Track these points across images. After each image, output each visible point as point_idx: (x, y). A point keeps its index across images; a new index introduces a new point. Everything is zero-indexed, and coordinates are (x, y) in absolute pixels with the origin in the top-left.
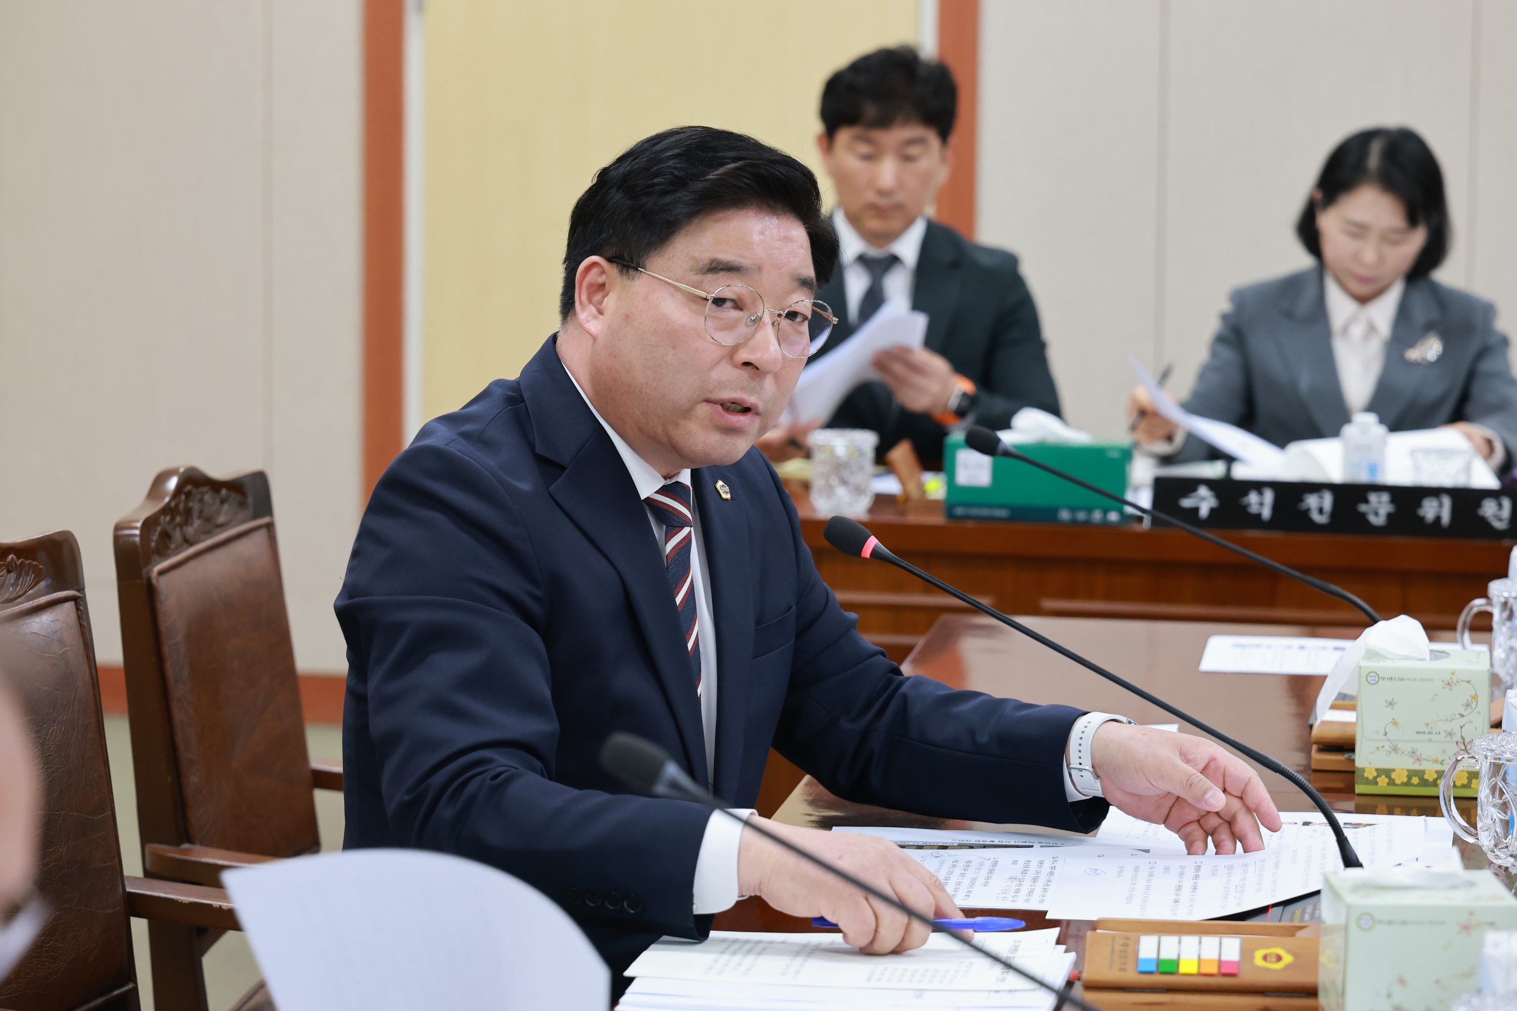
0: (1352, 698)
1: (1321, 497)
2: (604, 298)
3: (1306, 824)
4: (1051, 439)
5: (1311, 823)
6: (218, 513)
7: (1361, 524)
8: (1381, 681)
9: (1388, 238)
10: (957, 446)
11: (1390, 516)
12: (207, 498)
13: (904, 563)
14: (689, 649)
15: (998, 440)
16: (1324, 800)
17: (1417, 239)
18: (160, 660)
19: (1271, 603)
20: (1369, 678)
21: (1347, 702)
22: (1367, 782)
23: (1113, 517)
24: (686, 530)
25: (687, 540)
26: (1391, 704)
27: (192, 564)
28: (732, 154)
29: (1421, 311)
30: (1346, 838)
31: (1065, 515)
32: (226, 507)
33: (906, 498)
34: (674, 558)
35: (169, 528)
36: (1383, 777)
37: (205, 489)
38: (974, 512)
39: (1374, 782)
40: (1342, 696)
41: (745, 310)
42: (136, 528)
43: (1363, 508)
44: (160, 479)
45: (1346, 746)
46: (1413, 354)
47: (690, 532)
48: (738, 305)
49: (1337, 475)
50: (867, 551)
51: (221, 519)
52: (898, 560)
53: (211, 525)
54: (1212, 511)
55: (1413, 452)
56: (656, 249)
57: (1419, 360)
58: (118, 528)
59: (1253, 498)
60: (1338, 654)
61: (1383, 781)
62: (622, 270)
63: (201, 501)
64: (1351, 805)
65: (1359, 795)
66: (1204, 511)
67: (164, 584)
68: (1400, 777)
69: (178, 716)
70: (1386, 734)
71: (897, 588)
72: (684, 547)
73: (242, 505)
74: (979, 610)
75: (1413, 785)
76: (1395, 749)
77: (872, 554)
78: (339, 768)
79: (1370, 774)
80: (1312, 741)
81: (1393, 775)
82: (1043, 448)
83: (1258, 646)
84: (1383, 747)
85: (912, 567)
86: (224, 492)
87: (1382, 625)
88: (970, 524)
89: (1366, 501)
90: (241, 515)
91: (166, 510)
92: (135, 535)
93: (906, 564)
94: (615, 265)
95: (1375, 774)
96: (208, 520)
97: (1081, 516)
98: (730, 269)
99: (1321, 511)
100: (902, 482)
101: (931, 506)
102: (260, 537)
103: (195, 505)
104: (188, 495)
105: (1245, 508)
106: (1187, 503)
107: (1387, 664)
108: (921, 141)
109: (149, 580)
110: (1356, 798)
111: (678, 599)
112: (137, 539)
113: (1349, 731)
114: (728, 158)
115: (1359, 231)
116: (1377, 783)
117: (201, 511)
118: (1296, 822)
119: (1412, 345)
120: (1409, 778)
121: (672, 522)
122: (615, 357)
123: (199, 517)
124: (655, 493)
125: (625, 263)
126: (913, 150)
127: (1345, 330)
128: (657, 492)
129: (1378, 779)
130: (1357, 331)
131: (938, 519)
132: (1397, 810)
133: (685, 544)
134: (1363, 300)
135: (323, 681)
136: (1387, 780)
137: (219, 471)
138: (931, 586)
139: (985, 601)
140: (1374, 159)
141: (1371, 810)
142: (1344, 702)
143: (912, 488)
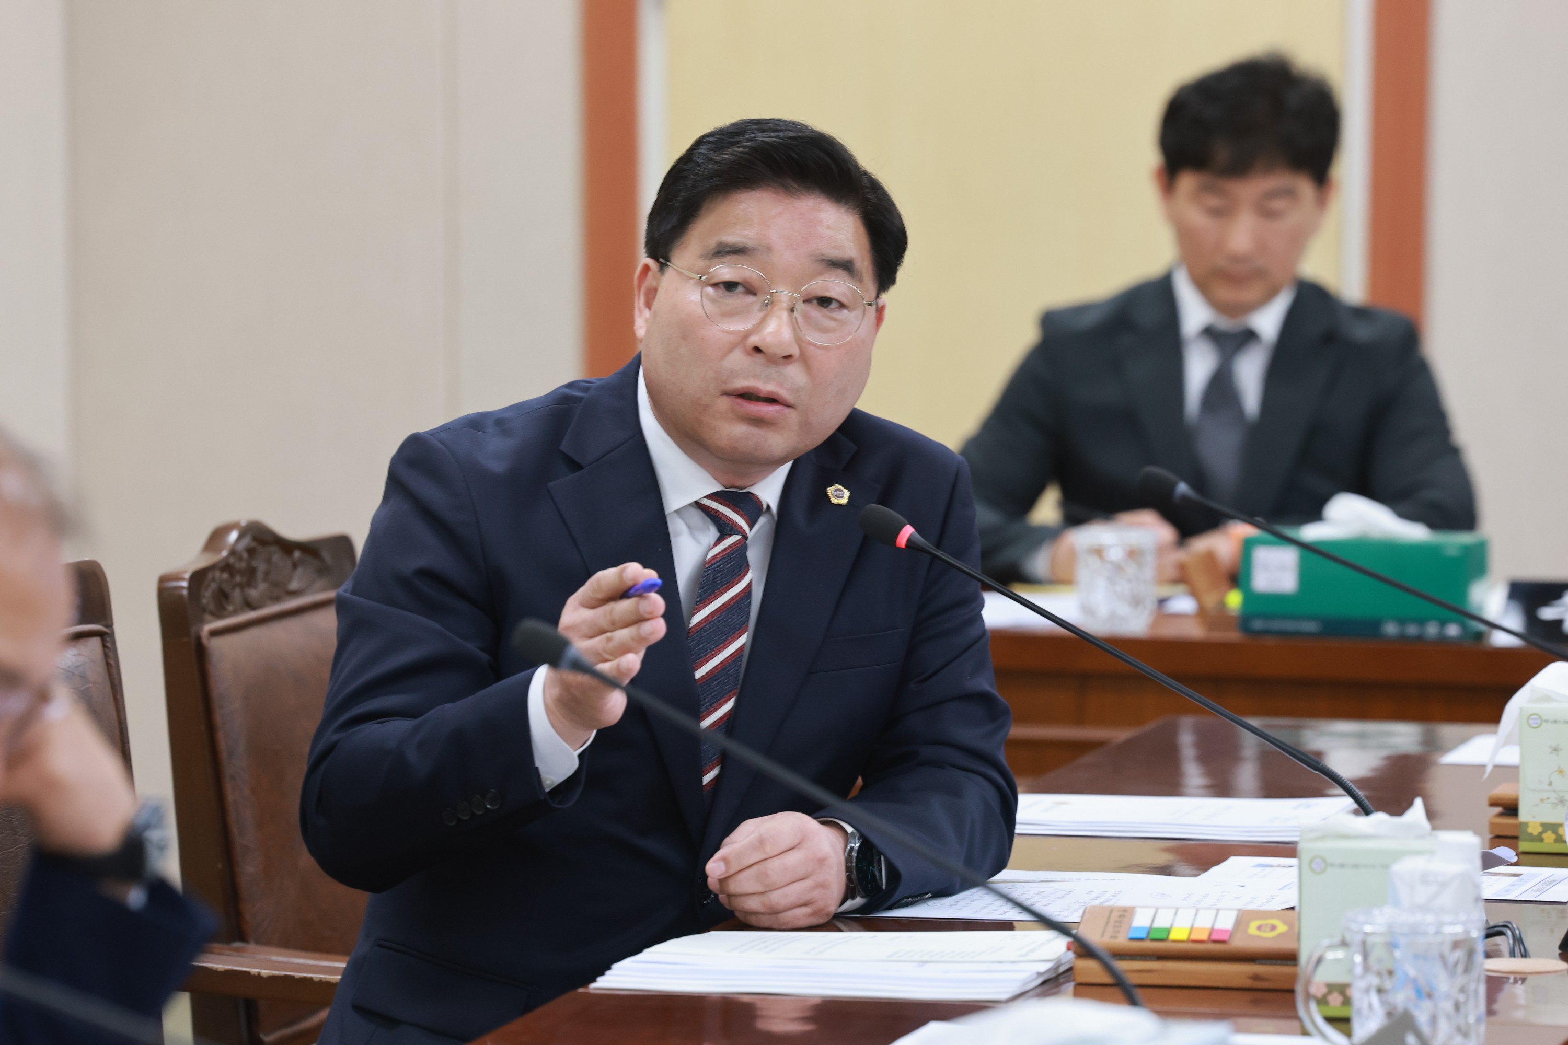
6: (290, 579)
12: (276, 559)
18: (211, 729)
23: (1453, 630)
24: (735, 538)
27: (253, 631)
31: (1391, 629)
32: (299, 571)
34: (715, 564)
35: (227, 588)
37: (274, 548)
41: (758, 295)
42: (183, 579)
44: (217, 536)
48: (751, 290)
51: (294, 585)
53: (280, 591)
58: (163, 580)
63: (269, 561)
66: (1567, 624)
67: (216, 646)
69: (231, 796)
72: (730, 555)
73: (320, 571)
86: (297, 554)
88: (1270, 641)
90: (320, 583)
91: (225, 566)
92: (182, 588)
96: (276, 583)
97: (1412, 630)
98: (738, 251)
100: (1197, 597)
101: (1227, 620)
103: (261, 567)
104: (253, 553)
106: (1552, 614)
108: (1290, 193)
109: (199, 639)
112: (185, 592)
117: (267, 574)
121: (724, 529)
123: (266, 579)
124: (703, 498)
126: (1278, 204)
128: (706, 497)
131: (1233, 636)
133: (733, 552)
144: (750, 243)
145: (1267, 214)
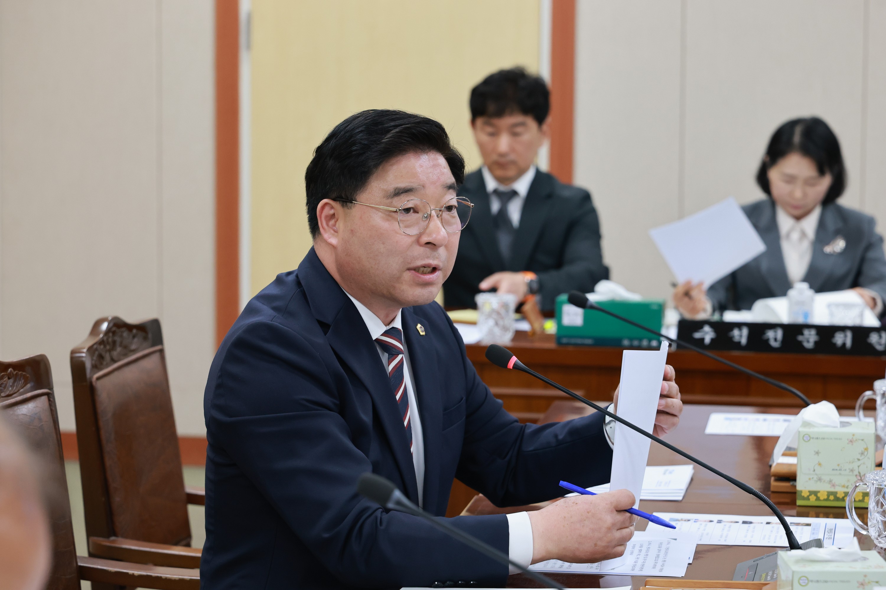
0: (794, 449)
1: (776, 332)
2: (336, 222)
3: (768, 523)
4: (618, 298)
5: (770, 523)
6: (131, 343)
7: (800, 347)
8: (811, 440)
9: (809, 182)
10: (562, 303)
11: (816, 343)
12: (125, 334)
13: (532, 371)
14: (405, 426)
15: (587, 300)
16: (778, 509)
17: (826, 182)
18: (98, 429)
19: (747, 393)
20: (805, 438)
21: (792, 452)
22: (804, 498)
23: (654, 343)
24: (400, 356)
25: (401, 362)
26: (817, 453)
27: (116, 374)
28: (392, 124)
29: (832, 224)
30: (792, 531)
31: (626, 343)
32: (136, 340)
33: (533, 333)
34: (394, 374)
35: (103, 354)
36: (813, 496)
37: (123, 329)
38: (573, 341)
39: (808, 499)
40: (789, 449)
41: (420, 213)
42: (83, 352)
43: (800, 338)
44: (98, 324)
45: (791, 478)
46: (828, 249)
47: (402, 357)
48: (416, 211)
49: (785, 318)
50: (511, 365)
51: (133, 347)
52: (528, 369)
53: (127, 351)
54: (712, 340)
55: (829, 306)
56: (360, 189)
57: (832, 252)
58: (73, 352)
59: (736, 332)
60: (786, 424)
61: (813, 498)
62: (343, 205)
63: (121, 336)
64: (794, 512)
65: (800, 506)
66: (708, 340)
67: (99, 385)
68: (823, 496)
70: (814, 470)
71: (529, 386)
72: (399, 367)
73: (145, 338)
74: (575, 398)
75: (830, 500)
76: (820, 479)
77: (513, 367)
78: (202, 492)
79: (805, 494)
80: (771, 474)
81: (819, 495)
82: (613, 303)
83: (739, 419)
84: (813, 478)
85: (536, 374)
86: (134, 331)
87: (812, 407)
88: (570, 348)
89: (802, 334)
90: (145, 344)
91: (101, 342)
92: (83, 357)
93: (533, 372)
94: (338, 202)
95: (808, 494)
96: (126, 347)
97: (636, 343)
98: (407, 191)
99: (776, 340)
100: (531, 323)
101: (548, 337)
102: (155, 358)
103: (117, 339)
104: (114, 333)
105: (731, 339)
106: (697, 335)
107: (815, 430)
109: (91, 383)
110: (797, 508)
111: (398, 397)
112: (84, 359)
113: (792, 469)
114: (391, 127)
115: (791, 179)
116: (809, 499)
117: (121, 343)
118: (762, 522)
119: (828, 243)
120: (828, 496)
121: (392, 352)
122: (350, 256)
123: (121, 345)
124: (381, 335)
125: (344, 200)
127: (788, 235)
128: (382, 335)
129: (810, 497)
130: (795, 236)
131: (551, 345)
132: (821, 515)
133: (400, 364)
134: (798, 218)
135: (193, 441)
136: (815, 498)
137: (132, 319)
138: (548, 385)
139: (579, 393)
140: (797, 138)
141: (806, 515)
142: (790, 452)
143: (537, 326)
144: (414, 185)
145: (515, 135)
